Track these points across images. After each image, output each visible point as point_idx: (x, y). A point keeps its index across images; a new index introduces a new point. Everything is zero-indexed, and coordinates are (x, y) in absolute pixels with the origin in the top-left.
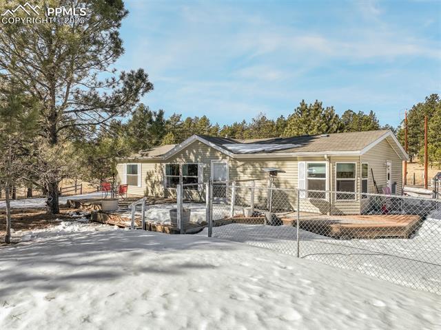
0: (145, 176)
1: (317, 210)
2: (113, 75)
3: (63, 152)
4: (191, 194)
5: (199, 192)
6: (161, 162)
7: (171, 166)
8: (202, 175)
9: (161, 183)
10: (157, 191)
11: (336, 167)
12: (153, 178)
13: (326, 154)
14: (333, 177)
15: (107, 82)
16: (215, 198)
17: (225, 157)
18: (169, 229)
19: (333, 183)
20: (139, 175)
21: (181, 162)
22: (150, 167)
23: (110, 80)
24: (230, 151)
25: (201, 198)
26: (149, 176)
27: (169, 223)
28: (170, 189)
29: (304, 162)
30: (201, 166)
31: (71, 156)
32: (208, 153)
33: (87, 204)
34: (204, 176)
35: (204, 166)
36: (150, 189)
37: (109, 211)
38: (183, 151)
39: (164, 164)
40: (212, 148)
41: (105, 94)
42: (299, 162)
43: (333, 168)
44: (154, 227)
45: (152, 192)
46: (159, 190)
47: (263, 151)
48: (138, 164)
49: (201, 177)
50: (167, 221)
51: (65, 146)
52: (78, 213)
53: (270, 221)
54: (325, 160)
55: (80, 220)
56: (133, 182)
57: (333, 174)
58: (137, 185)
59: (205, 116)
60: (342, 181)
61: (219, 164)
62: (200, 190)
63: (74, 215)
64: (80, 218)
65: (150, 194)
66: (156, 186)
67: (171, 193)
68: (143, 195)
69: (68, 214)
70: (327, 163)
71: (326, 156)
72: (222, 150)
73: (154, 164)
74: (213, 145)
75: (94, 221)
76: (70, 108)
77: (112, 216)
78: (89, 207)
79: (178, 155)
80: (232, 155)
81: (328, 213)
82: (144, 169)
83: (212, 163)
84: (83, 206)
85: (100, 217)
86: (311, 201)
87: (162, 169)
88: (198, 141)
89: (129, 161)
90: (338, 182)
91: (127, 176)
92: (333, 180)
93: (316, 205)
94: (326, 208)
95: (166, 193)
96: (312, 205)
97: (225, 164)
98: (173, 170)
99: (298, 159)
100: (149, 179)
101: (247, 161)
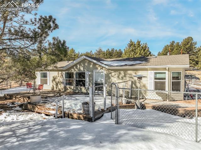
0: (52, 79)
1: (160, 98)
2: (35, 17)
3: (5, 65)
4: (81, 89)
5: (86, 88)
6: (62, 71)
7: (68, 73)
8: (88, 79)
9: (62, 83)
10: (60, 87)
11: (172, 74)
12: (57, 80)
13: (167, 66)
14: (170, 80)
15: (31, 21)
16: (96, 91)
17: (102, 68)
18: (83, 117)
19: (170, 83)
20: (48, 78)
21: (74, 71)
22: (55, 74)
23: (33, 20)
24: (105, 65)
25: (87, 92)
26: (54, 79)
27: (81, 112)
28: (68, 86)
29: (152, 71)
30: (87, 73)
31: (10, 68)
32: (91, 66)
33: (18, 97)
34: (89, 79)
35: (90, 74)
36: (55, 86)
37: (35, 103)
38: (76, 65)
39: (64, 72)
40: (94, 63)
41: (30, 29)
42: (149, 71)
43: (170, 75)
44: (71, 115)
45: (57, 88)
46: (61, 87)
47: (126, 65)
48: (48, 72)
49: (87, 79)
50: (78, 110)
51: (6, 61)
52: (13, 103)
53: (139, 106)
54: (166, 70)
55: (16, 109)
56: (45, 82)
57: (170, 78)
58: (47, 84)
59: (72, 48)
60: (174, 82)
61: (98, 72)
62: (87, 87)
63: (10, 105)
64: (15, 107)
65: (55, 89)
66: (58, 85)
67: (69, 88)
68: (51, 89)
69: (6, 104)
70: (167, 72)
71: (167, 68)
72: (101, 64)
73: (58, 72)
74: (95, 61)
75: (25, 109)
76: (6, 38)
77: (38, 107)
78: (19, 99)
79: (72, 67)
80: (107, 67)
81: (168, 100)
82: (51, 75)
83: (94, 72)
84: (16, 98)
85: (29, 107)
86: (156, 93)
87: (62, 75)
88: (85, 59)
89: (41, 71)
90: (173, 82)
91: (41, 79)
92: (170, 81)
93: (159, 96)
94: (166, 97)
95: (66, 89)
96: (157, 95)
97: (103, 72)
98: (70, 75)
99: (148, 69)
100: (54, 80)
101: (115, 70)
